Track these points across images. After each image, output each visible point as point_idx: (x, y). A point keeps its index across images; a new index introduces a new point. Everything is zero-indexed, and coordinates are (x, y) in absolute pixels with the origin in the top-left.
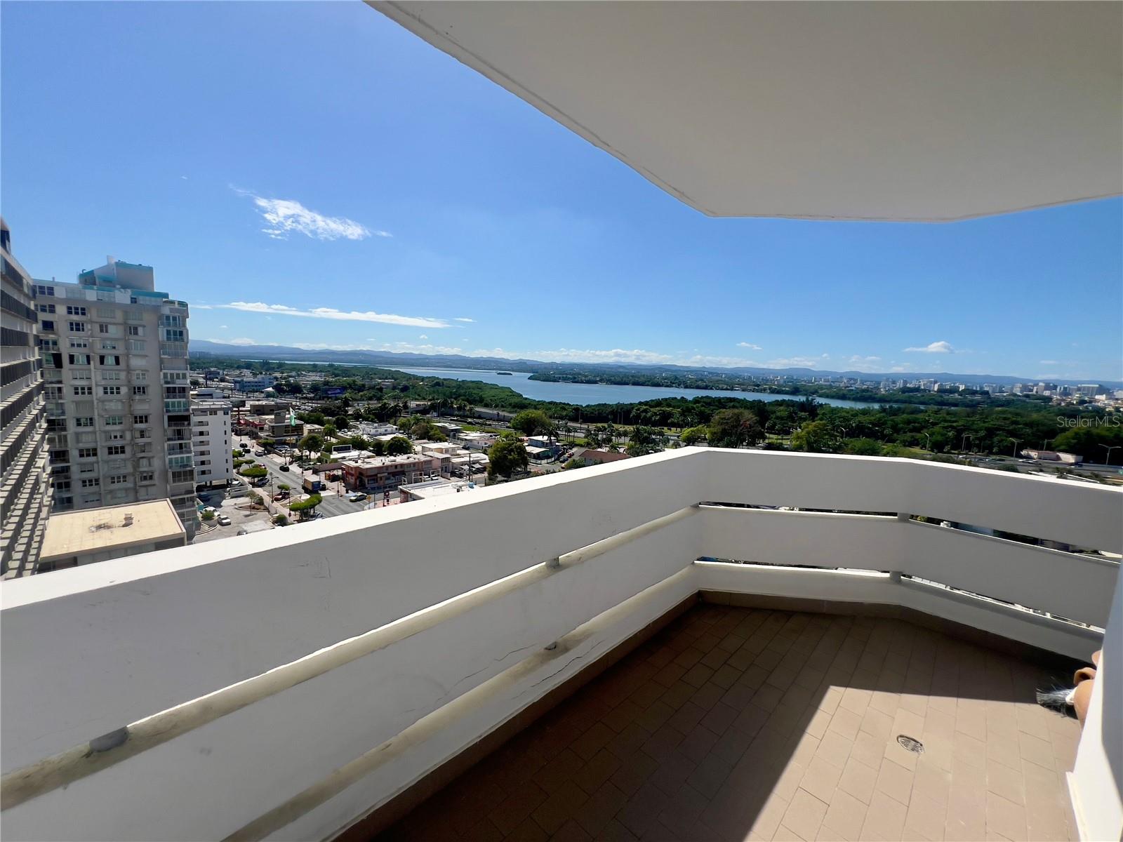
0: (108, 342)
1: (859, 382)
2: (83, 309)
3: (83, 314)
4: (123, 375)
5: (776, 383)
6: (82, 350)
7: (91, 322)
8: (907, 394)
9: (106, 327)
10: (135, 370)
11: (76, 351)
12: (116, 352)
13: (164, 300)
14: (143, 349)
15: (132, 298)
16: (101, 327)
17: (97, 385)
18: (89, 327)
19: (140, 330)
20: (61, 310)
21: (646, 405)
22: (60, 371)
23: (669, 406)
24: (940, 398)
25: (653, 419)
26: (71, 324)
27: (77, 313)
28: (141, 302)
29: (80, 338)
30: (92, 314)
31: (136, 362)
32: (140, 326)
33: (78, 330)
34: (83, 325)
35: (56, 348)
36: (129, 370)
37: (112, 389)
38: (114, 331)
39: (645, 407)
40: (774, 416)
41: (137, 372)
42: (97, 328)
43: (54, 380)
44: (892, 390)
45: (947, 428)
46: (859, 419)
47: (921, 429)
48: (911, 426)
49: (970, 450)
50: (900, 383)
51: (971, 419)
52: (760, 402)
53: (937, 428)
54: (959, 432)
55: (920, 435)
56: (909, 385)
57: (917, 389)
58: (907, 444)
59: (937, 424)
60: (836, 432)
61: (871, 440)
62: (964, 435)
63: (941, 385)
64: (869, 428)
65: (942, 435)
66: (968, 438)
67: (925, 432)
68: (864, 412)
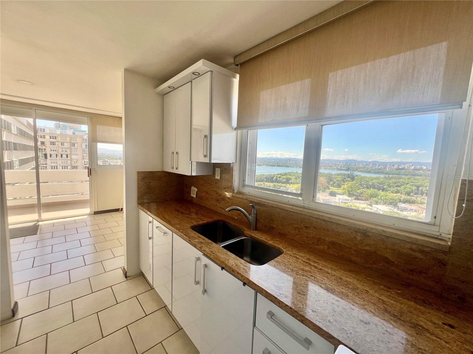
0: (64, 149)
1: (377, 166)
2: (55, 137)
3: (55, 139)
4: (69, 162)
5: (340, 166)
6: (55, 152)
7: (58, 142)
8: (398, 171)
9: (64, 143)
10: (73, 160)
11: (52, 153)
12: (67, 153)
13: (85, 133)
14: (77, 152)
15: (73, 133)
16: (62, 143)
17: (59, 166)
18: (57, 144)
19: (76, 145)
20: (47, 137)
21: (280, 175)
22: (46, 160)
23: (290, 175)
24: (414, 173)
25: (283, 181)
26: (51, 142)
27: (53, 138)
28: (76, 134)
29: (54, 147)
30: (59, 139)
31: (74, 157)
32: (76, 143)
33: (53, 144)
34: (55, 143)
35: (45, 151)
36: (71, 160)
37: (65, 167)
38: (66, 145)
39: (279, 176)
40: (335, 180)
41: (74, 160)
42: (60, 144)
43: (44, 163)
44: (392, 169)
45: (412, 185)
46: (373, 181)
47: (401, 186)
48: (396, 185)
49: (422, 195)
50: (396, 166)
51: (424, 182)
52: (330, 174)
53: (408, 185)
54: (418, 187)
55: (400, 188)
56: (400, 167)
57: (403, 169)
58: (394, 192)
59: (408, 184)
60: (361, 186)
61: (375, 190)
62: (420, 189)
63: (415, 167)
64: (377, 185)
65: (410, 189)
66: (422, 190)
67: (402, 187)
68: (376, 178)
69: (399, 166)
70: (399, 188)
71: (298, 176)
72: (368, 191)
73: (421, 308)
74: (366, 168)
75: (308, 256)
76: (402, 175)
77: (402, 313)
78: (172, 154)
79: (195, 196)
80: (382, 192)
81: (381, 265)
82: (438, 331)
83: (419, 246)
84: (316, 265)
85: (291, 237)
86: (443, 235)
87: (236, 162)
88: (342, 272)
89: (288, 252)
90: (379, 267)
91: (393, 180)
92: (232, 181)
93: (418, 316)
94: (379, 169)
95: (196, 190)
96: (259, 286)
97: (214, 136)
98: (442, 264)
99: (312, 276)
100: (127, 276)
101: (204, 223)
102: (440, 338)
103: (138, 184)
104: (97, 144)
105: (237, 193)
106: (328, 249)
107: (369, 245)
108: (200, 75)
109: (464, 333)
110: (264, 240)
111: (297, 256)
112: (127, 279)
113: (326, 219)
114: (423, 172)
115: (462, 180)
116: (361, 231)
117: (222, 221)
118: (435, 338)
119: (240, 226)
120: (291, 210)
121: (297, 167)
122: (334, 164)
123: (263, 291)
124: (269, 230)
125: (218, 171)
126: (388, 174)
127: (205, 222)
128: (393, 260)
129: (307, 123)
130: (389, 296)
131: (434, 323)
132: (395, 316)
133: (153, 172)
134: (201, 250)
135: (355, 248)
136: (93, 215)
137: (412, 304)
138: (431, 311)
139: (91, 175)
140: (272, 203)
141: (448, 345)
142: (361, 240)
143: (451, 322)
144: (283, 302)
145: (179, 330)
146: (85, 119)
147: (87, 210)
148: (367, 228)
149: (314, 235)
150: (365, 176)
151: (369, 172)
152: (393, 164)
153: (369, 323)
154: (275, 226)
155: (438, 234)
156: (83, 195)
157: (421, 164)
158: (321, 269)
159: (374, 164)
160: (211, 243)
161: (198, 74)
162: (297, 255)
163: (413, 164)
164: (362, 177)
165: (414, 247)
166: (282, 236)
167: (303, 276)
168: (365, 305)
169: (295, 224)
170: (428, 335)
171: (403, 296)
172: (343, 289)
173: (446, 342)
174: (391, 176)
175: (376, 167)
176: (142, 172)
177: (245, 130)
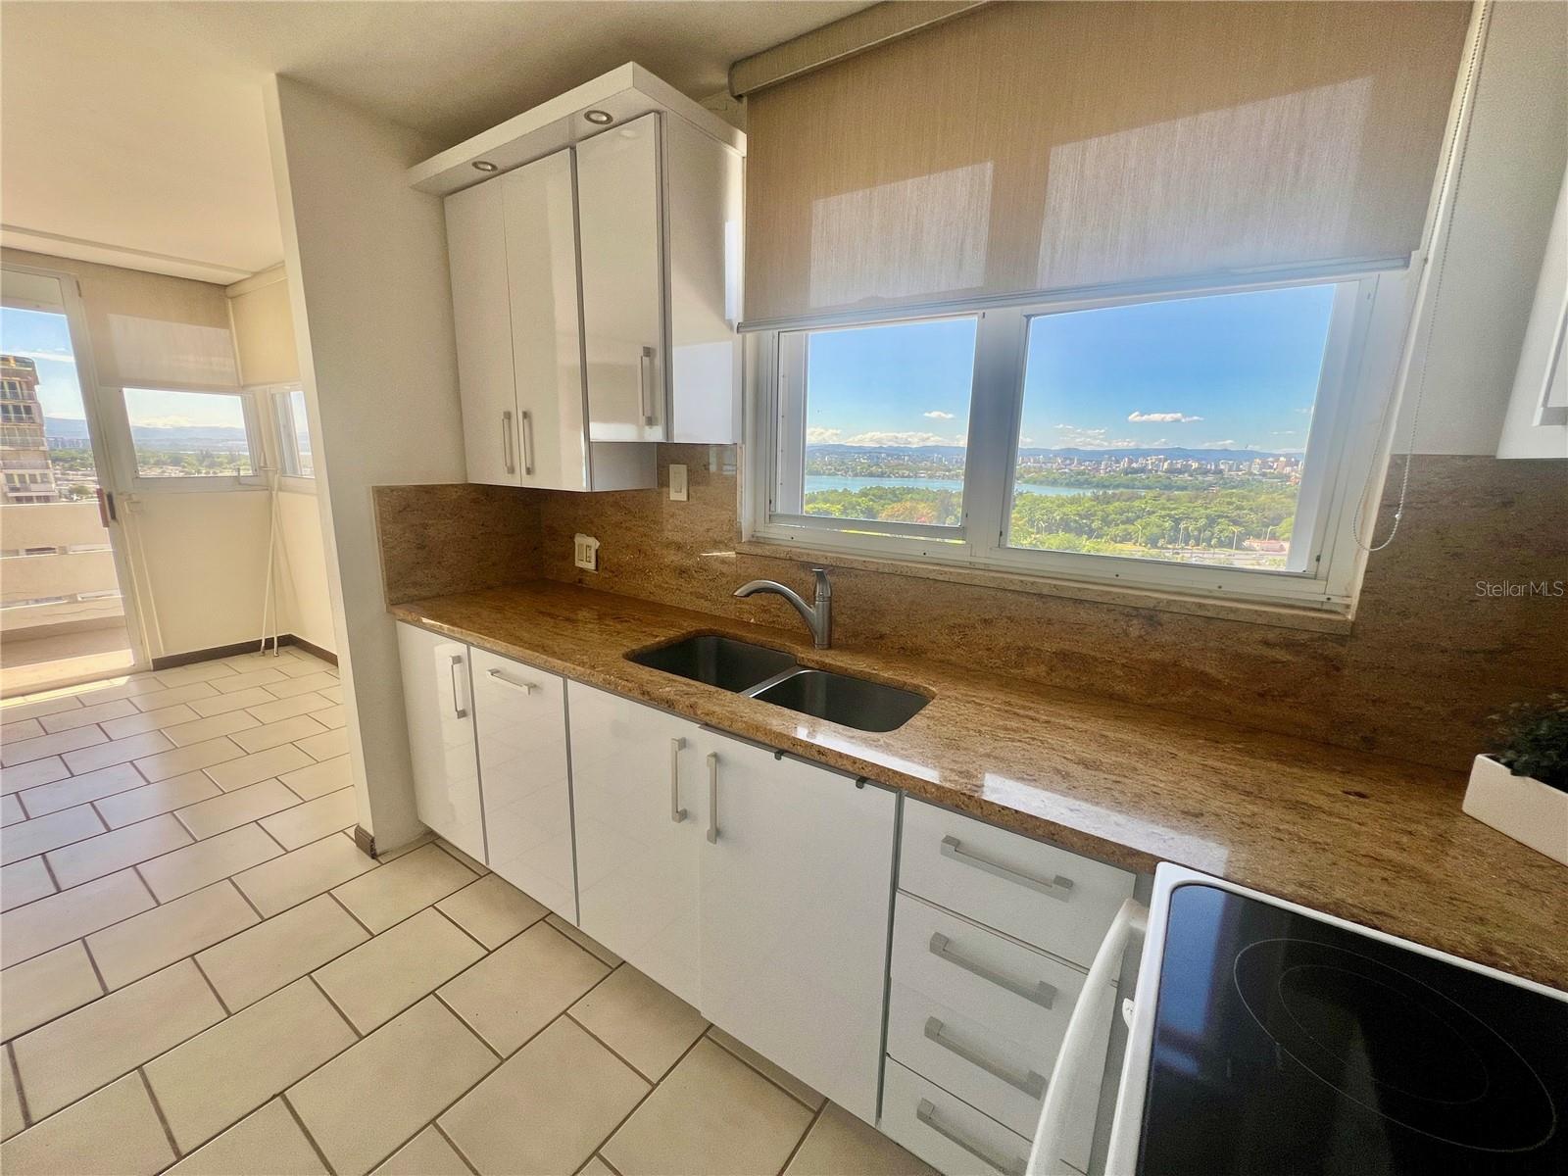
1: (1076, 462)
8: (1129, 476)
24: (1168, 480)
44: (1114, 471)
45: (1164, 517)
46: (1064, 510)
47: (1135, 520)
48: (1124, 517)
49: (1187, 544)
50: (1124, 464)
51: (1193, 505)
52: (946, 491)
53: (1153, 518)
54: (1177, 521)
55: (1133, 527)
56: (1134, 465)
57: (1142, 470)
58: (1118, 539)
59: (1154, 512)
60: (1032, 527)
61: (1071, 536)
62: (1182, 526)
63: (1171, 464)
64: (1075, 521)
65: (1158, 526)
66: (1186, 529)
67: (1138, 524)
68: (1073, 501)
69: (1131, 462)
70: (1131, 528)
71: (850, 503)
72: (1052, 541)
73: (1295, 770)
74: (1047, 470)
75: (1002, 697)
76: (1138, 488)
77: (1261, 787)
78: (506, 421)
79: (591, 566)
80: (1087, 540)
81: (1189, 692)
82: (1338, 807)
83: (1284, 631)
84: (1031, 713)
85: (940, 656)
86: (1334, 600)
87: (744, 442)
88: (1101, 721)
89: (948, 693)
90: (1185, 699)
91: (1116, 504)
92: (735, 506)
93: (1294, 787)
94: (1079, 474)
95: (594, 543)
96: (914, 777)
97: (677, 352)
98: (1333, 666)
99: (1034, 739)
100: (378, 851)
101: (659, 643)
102: (1348, 819)
103: (384, 532)
104: (121, 391)
105: (750, 542)
106: (1048, 674)
107: (1160, 646)
108: (612, 124)
109: (1387, 803)
110: (867, 670)
111: (974, 699)
112: (380, 862)
113: (1045, 591)
114: (1190, 478)
115: (1393, 457)
116: (1143, 612)
117: (712, 633)
118: (1337, 820)
119: (778, 642)
120: (941, 578)
121: (846, 473)
122: (957, 462)
123: (928, 788)
124: (872, 643)
125: (678, 473)
126: (1104, 486)
127: (663, 639)
128: (1221, 677)
129: (984, 308)
130: (1222, 759)
131: (1329, 795)
132: (1248, 794)
133: (433, 487)
134: (696, 714)
135: (1124, 661)
136: (154, 674)
137: (1274, 765)
138: (1315, 774)
139: (114, 517)
140: (878, 563)
141: (1364, 829)
142: (1141, 637)
143: (1359, 788)
144: (993, 803)
145: (611, 973)
146: (51, 285)
147: (123, 658)
148: (1159, 603)
149: (1008, 640)
150: (1043, 495)
151: (1054, 483)
152: (1116, 455)
153: (1202, 815)
154: (885, 630)
155: (1323, 598)
156: (77, 601)
157: (1186, 454)
158: (1047, 722)
159: (1066, 459)
160: (717, 692)
161: (605, 118)
162: (974, 696)
163: (1170, 454)
164: (1036, 499)
165: (1271, 636)
166: (912, 654)
167: (1013, 741)
168: (1180, 781)
169: (953, 615)
170: (1324, 817)
171: (1251, 754)
172: (1117, 757)
173: (1360, 824)
174: (1110, 492)
175: (1073, 467)
176: (392, 489)
177: (771, 332)
